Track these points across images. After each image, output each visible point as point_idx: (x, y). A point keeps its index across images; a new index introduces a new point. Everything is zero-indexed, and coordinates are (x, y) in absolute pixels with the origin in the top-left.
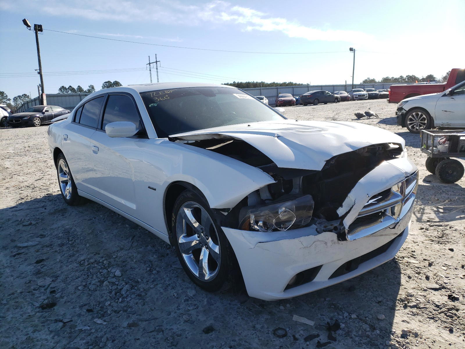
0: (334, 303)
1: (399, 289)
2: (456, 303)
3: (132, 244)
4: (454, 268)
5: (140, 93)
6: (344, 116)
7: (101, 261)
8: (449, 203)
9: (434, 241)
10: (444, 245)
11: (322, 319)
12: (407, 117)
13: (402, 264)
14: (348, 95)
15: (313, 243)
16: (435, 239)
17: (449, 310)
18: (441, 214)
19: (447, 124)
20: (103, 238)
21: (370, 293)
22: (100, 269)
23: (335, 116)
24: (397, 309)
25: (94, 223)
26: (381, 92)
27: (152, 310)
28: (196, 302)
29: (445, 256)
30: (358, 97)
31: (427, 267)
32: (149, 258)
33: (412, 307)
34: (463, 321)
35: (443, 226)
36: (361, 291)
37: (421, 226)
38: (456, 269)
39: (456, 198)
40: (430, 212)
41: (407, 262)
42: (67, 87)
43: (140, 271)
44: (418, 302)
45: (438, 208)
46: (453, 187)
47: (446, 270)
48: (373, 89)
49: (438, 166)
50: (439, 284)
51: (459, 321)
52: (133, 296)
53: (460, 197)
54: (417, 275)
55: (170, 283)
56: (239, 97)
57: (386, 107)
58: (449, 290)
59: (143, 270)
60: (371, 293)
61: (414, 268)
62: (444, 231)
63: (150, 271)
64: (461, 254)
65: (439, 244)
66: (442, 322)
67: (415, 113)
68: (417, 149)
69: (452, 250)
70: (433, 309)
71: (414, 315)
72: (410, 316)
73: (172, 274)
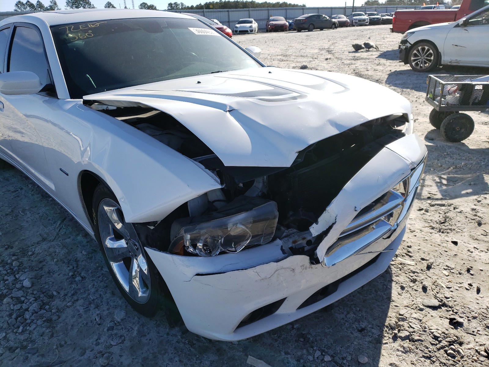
0: (303, 333)
1: (388, 307)
2: (459, 332)
3: (59, 231)
4: (457, 272)
5: (51, 27)
6: (341, 47)
7: (9, 261)
8: (454, 171)
9: (434, 228)
10: (446, 234)
11: (286, 361)
12: (411, 52)
13: (395, 266)
14: (347, 19)
15: (274, 273)
16: (435, 225)
17: (451, 343)
18: (444, 188)
19: (456, 61)
20: (24, 220)
21: (351, 315)
22: (6, 275)
23: (331, 47)
24: (384, 342)
25: (18, 196)
26: (384, 16)
27: (62, 346)
28: (123, 332)
29: (447, 253)
30: (358, 22)
31: (424, 271)
32: (77, 254)
33: (403, 339)
34: (468, 364)
35: (446, 206)
36: (341, 311)
37: (420, 205)
38: (460, 274)
39: (463, 164)
40: (431, 185)
41: (401, 264)
42: (25, 2)
43: (59, 276)
44: (411, 330)
45: (441, 178)
46: (459, 146)
47: (448, 275)
48: (376, 13)
49: (445, 121)
50: (439, 299)
51: (462, 364)
52: (39, 322)
53: (467, 162)
54: (412, 284)
55: (95, 298)
56: (196, 33)
57: (388, 36)
58: (450, 309)
59: (65, 275)
60: (353, 315)
61: (409, 272)
62: (447, 212)
63: (72, 277)
64: (466, 249)
65: (440, 233)
66: (441, 364)
67: (421, 47)
68: (420, 92)
69: (455, 243)
70: (431, 343)
71: (406, 352)
72: (400, 353)
73: (101, 281)
